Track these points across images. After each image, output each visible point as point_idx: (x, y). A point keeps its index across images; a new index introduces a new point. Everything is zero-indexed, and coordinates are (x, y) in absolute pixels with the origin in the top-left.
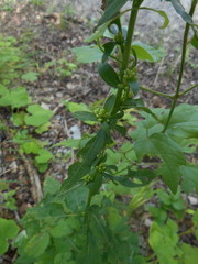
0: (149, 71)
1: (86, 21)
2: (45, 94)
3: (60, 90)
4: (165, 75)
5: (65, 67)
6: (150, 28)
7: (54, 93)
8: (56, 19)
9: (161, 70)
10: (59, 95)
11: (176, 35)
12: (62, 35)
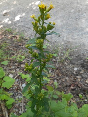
0: (54, 60)
1: (29, 39)
2: (11, 70)
3: (18, 68)
4: (60, 62)
5: (20, 58)
6: (54, 43)
7: (15, 69)
8: (17, 37)
9: (59, 60)
10: (17, 70)
11: (63, 46)
12: (19, 44)
